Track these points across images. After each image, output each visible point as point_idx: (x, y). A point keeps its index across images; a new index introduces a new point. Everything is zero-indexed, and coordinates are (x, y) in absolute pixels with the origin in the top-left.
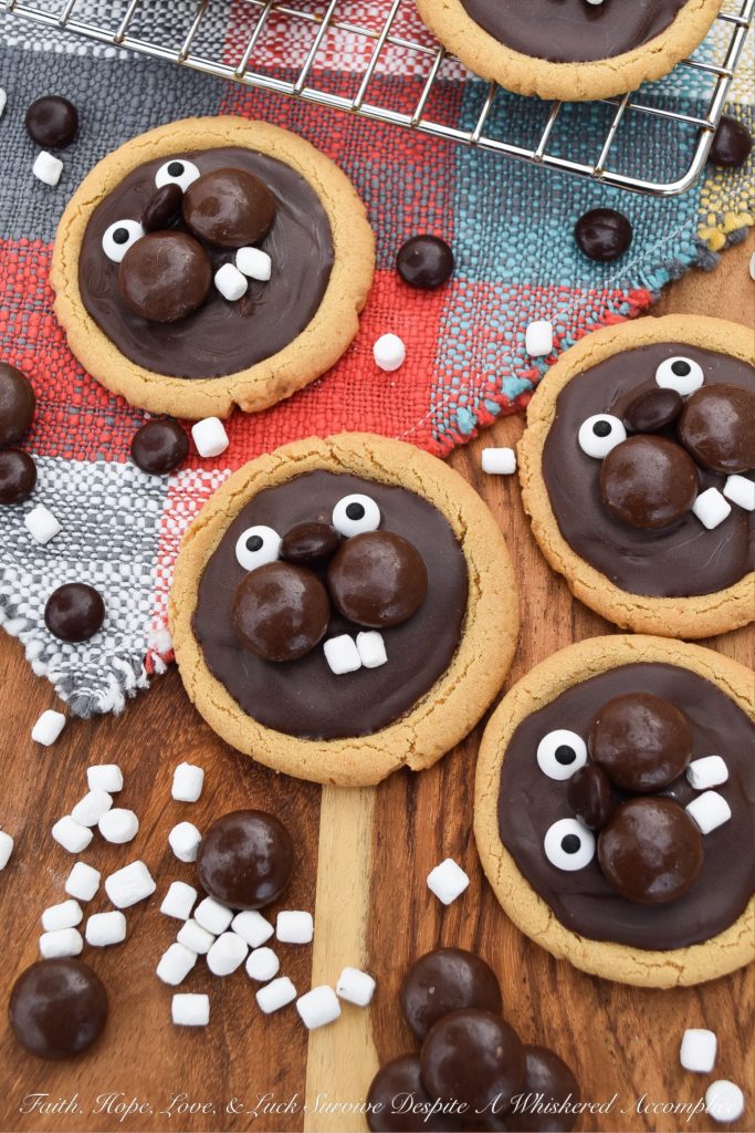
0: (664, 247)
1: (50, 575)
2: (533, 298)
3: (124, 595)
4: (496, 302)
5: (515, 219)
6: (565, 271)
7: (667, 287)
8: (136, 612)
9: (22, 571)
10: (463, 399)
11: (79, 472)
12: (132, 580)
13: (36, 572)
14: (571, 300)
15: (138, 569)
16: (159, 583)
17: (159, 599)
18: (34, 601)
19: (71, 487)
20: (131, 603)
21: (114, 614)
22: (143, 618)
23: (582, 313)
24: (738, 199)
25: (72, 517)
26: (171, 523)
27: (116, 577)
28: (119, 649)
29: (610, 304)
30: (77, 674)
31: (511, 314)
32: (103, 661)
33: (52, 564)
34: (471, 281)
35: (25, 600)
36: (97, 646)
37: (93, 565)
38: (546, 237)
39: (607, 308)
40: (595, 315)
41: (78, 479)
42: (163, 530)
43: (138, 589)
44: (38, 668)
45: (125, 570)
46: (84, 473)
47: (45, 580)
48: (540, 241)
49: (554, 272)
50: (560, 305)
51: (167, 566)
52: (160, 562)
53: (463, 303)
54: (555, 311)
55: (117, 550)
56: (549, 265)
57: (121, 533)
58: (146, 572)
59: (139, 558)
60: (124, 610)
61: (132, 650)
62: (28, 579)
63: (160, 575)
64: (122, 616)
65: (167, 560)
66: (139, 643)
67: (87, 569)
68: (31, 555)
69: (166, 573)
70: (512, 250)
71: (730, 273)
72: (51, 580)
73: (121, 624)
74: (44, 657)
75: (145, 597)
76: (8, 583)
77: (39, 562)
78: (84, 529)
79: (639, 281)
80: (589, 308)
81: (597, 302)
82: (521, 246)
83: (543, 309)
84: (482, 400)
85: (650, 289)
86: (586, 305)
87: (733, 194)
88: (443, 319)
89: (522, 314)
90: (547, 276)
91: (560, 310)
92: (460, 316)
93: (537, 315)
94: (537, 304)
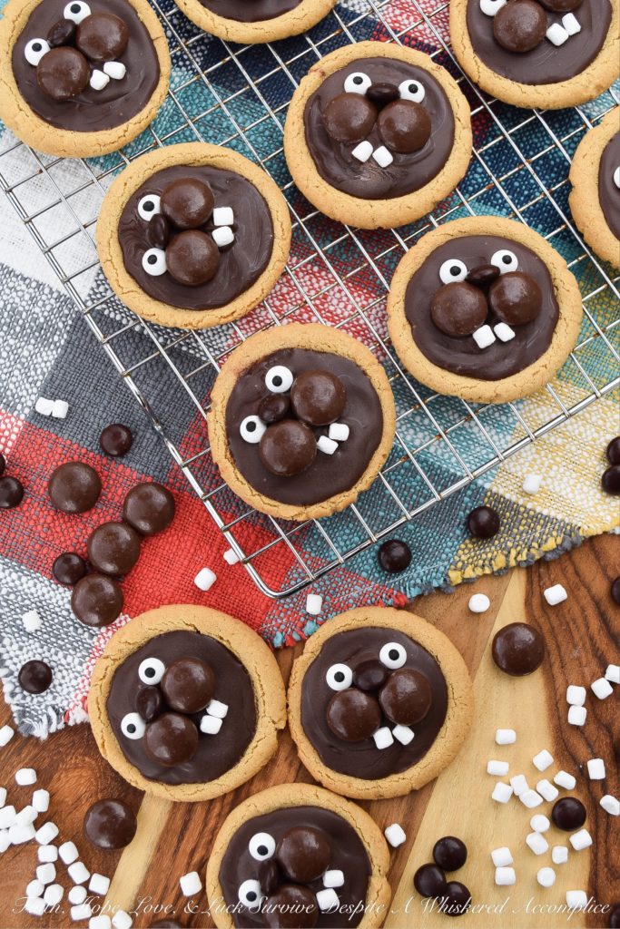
0: (427, 572)
1: (29, 648)
2: (343, 577)
3: (65, 673)
5: (351, 525)
6: (366, 567)
7: (419, 597)
8: (69, 684)
9: (14, 640)
10: (283, 627)
11: (60, 594)
12: (72, 666)
13: (22, 644)
14: (364, 586)
15: (77, 661)
16: (86, 672)
17: (83, 681)
18: (15, 660)
19: (54, 600)
20: (67, 679)
21: (56, 682)
22: (71, 689)
23: (367, 596)
24: (479, 557)
25: (49, 618)
26: (102, 641)
27: (63, 662)
28: (53, 703)
29: (384, 595)
30: (27, 709)
31: (328, 582)
32: (43, 707)
33: (31, 641)
34: (313, 555)
35: (11, 658)
36: (43, 697)
37: (53, 651)
39: (381, 597)
40: (373, 599)
41: (59, 597)
42: (97, 644)
43: (73, 672)
44: (8, 699)
45: (69, 659)
46: (63, 595)
47: (25, 650)
49: (361, 565)
50: (356, 587)
51: (93, 665)
52: (90, 661)
54: (352, 589)
55: (68, 646)
56: (359, 560)
57: (74, 637)
58: (81, 664)
59: (79, 655)
60: (62, 681)
61: (60, 705)
62: (15, 646)
63: (88, 667)
64: (61, 685)
65: (93, 661)
66: (65, 703)
67: (49, 651)
68: (21, 633)
69: (91, 668)
70: (342, 544)
71: (458, 598)
72: (28, 651)
73: (59, 688)
74: (13, 695)
75: (76, 678)
76: (4, 646)
77: (24, 639)
78: (54, 627)
79: (405, 588)
80: (372, 594)
81: (377, 592)
82: (348, 542)
83: (346, 586)
84: (293, 630)
85: (409, 596)
86: (371, 592)
87: (478, 553)
88: (289, 573)
89: (334, 585)
90: (356, 566)
91: (355, 590)
92: (299, 574)
93: (341, 588)
94: (344, 582)
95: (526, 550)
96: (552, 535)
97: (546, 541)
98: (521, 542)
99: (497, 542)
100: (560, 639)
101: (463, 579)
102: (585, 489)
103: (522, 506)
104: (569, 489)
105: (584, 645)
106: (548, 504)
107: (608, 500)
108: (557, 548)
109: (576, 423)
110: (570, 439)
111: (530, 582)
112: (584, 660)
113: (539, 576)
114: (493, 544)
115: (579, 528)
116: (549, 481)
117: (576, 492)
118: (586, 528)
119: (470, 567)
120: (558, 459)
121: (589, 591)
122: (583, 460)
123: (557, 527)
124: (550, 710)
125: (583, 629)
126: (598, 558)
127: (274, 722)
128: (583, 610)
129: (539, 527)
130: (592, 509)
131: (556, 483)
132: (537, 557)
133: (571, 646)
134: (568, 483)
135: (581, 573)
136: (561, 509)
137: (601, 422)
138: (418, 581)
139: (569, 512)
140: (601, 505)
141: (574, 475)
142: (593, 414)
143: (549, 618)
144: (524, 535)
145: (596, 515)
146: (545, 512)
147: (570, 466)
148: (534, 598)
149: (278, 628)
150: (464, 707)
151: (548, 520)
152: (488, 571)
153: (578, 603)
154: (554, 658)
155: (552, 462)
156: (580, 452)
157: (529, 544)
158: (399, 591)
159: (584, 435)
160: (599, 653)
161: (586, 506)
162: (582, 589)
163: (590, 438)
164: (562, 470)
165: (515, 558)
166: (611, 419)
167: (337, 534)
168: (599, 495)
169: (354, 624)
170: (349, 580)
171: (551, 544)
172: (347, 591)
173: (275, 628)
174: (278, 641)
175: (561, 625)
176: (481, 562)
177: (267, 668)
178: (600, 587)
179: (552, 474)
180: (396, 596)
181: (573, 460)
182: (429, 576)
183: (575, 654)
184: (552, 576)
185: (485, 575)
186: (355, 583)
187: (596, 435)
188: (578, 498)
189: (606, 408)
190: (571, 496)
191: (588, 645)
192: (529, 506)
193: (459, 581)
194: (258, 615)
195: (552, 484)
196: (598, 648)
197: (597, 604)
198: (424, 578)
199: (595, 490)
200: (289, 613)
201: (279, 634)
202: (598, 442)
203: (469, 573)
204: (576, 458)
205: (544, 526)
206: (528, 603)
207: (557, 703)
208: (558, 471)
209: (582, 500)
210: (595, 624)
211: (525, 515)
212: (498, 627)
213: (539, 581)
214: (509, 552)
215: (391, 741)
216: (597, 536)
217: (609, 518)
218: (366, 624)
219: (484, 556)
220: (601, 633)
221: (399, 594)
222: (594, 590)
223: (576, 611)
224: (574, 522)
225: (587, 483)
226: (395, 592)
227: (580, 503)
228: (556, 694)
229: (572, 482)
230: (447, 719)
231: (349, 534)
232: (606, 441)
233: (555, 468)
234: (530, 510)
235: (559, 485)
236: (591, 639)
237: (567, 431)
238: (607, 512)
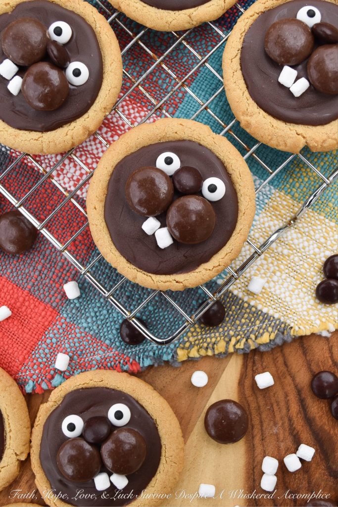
0: (159, 347)
2: (90, 342)
4: (73, 336)
6: (110, 336)
7: (151, 367)
14: (106, 351)
23: (108, 360)
24: (205, 340)
29: (122, 361)
31: (77, 345)
38: (111, 315)
39: (120, 363)
40: (113, 363)
48: (107, 316)
49: (106, 334)
50: (100, 352)
53: (59, 329)
54: (96, 353)
56: (105, 330)
70: (93, 314)
71: (184, 371)
79: (139, 358)
80: (112, 359)
81: (117, 358)
82: (98, 314)
83: (92, 350)
84: (43, 380)
85: (141, 365)
86: (111, 357)
87: (204, 336)
88: (46, 333)
89: (82, 348)
90: (101, 334)
91: (98, 354)
92: (55, 334)
93: (88, 351)
94: (91, 346)
95: (244, 340)
96: (267, 331)
97: (262, 335)
98: (241, 333)
99: (221, 330)
100: (264, 416)
101: (189, 357)
102: (302, 295)
103: (246, 302)
104: (287, 294)
105: (283, 424)
106: (269, 304)
107: (319, 307)
108: (270, 343)
109: (302, 238)
110: (295, 251)
111: (245, 366)
112: (281, 437)
113: (254, 363)
114: (218, 331)
115: (291, 328)
116: (272, 284)
117: (294, 297)
118: (297, 328)
119: (196, 348)
120: (282, 267)
121: (294, 380)
122: (303, 271)
123: (273, 324)
124: (248, 473)
125: (284, 411)
126: (305, 353)
127: (17, 455)
128: (286, 395)
129: (258, 322)
130: (305, 313)
131: (277, 287)
132: (252, 347)
133: (272, 423)
134: (288, 288)
135: (289, 364)
136: (279, 309)
137: (323, 240)
138: (151, 354)
139: (285, 313)
140: (313, 310)
141: (294, 282)
142: (317, 232)
143: (257, 398)
144: (245, 326)
145: (307, 318)
146: (265, 310)
147: (292, 274)
148: (246, 381)
149: (31, 377)
150: (174, 464)
151: (266, 317)
152: (210, 353)
153: (283, 389)
154: (256, 431)
155: (277, 268)
156: (301, 263)
157: (247, 335)
158: (134, 360)
159: (307, 249)
160: (295, 432)
161: (300, 310)
162: (288, 377)
163: (311, 252)
164: (284, 276)
165: (235, 345)
166: (332, 238)
167: (90, 306)
168: (312, 302)
169: (91, 384)
170: (95, 345)
171: (265, 338)
172: (92, 354)
173: (28, 377)
174: (29, 389)
175: (266, 405)
176: (205, 345)
177: (15, 410)
178: (303, 377)
179: (275, 278)
180: (131, 364)
181: (294, 268)
182: (161, 351)
183: (275, 430)
184: (264, 364)
185: (207, 356)
186: (99, 348)
187: (317, 250)
188: (294, 301)
189: (329, 229)
190: (288, 299)
191: (286, 424)
192: (252, 303)
193: (185, 358)
194: (16, 364)
195: (274, 287)
196: (295, 428)
197: (299, 392)
198: (157, 352)
199: (310, 297)
200: (42, 366)
201: (31, 383)
202: (318, 256)
203: (194, 353)
204: (298, 267)
205: (262, 322)
206: (241, 383)
207: (254, 468)
208: (281, 277)
209: (297, 304)
210: (295, 408)
211: (248, 310)
212: (213, 400)
213: (253, 366)
214: (230, 340)
215: (108, 485)
216: (306, 336)
217: (318, 322)
218: (101, 384)
219: (209, 340)
220: (299, 416)
221: (134, 362)
222: (298, 380)
223: (281, 396)
224: (288, 322)
225: (304, 290)
226: (131, 360)
227: (295, 306)
228: (254, 461)
229: (291, 287)
230: (158, 472)
231: (99, 307)
232: (325, 256)
233: (278, 274)
234: (253, 306)
235: (280, 289)
236: (290, 420)
237: (293, 244)
238: (317, 316)
